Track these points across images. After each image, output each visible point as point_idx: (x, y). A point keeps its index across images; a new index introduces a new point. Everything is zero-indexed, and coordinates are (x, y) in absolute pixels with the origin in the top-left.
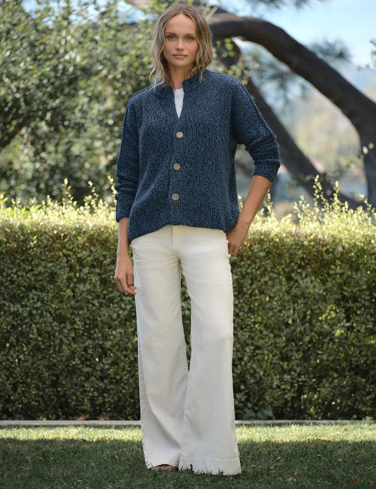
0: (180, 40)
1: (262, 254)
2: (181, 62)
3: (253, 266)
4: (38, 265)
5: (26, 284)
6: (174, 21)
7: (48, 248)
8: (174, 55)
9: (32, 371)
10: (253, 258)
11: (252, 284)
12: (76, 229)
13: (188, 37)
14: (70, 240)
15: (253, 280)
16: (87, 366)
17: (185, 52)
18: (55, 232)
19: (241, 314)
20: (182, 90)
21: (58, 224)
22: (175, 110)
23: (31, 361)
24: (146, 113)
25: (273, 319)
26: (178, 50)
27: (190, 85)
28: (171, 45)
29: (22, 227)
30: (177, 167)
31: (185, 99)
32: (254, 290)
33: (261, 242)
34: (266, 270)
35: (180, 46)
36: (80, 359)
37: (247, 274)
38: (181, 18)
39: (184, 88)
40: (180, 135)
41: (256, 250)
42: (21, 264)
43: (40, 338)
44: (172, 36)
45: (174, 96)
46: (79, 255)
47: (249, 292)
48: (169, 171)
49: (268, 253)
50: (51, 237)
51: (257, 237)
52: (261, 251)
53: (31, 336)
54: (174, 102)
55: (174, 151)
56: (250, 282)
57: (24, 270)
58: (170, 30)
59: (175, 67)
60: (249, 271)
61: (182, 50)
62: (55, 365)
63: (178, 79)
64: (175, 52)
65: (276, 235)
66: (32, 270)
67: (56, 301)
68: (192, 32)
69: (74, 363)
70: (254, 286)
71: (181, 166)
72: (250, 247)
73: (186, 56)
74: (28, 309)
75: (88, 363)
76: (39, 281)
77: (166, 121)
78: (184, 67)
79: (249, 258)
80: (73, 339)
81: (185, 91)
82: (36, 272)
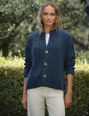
0: (49, 15)
1: (81, 78)
2: (49, 24)
3: (78, 81)
4: (8, 80)
5: (4, 86)
6: (47, 8)
7: (11, 74)
8: (47, 21)
9: (5, 114)
10: (78, 79)
11: (77, 87)
12: (21, 68)
13: (52, 14)
14: (18, 72)
15: (78, 86)
16: (23, 112)
17: (51, 20)
18: (14, 69)
19: (74, 97)
20: (49, 34)
21: (15, 67)
22: (45, 42)
23: (5, 111)
24: (34, 41)
25: (84, 98)
26: (48, 19)
27: (52, 33)
28: (45, 17)
29: (3, 68)
30: (46, 64)
31: (50, 38)
32: (78, 89)
33: (81, 74)
34: (82, 82)
35: (49, 17)
36: (21, 110)
37: (76, 84)
38: (49, 7)
39: (50, 34)
40: (47, 52)
41: (79, 76)
42: (2, 79)
43: (8, 104)
44: (46, 14)
45: (45, 36)
46: (21, 77)
47: (77, 90)
48: (43, 66)
49: (84, 77)
50: (12, 71)
51: (80, 72)
52: (81, 77)
53: (5, 103)
54: (45, 39)
55: (44, 58)
56: (77, 86)
57: (3, 81)
58: (45, 12)
59: (47, 25)
60: (77, 83)
61: (50, 19)
62: (13, 112)
63: (47, 30)
64: (47, 20)
65: (86, 72)
66: (6, 82)
67: (13, 92)
68: (54, 12)
69: (19, 112)
70: (78, 88)
71: (47, 64)
72: (78, 75)
73: (51, 21)
74: (4, 94)
75: (24, 111)
76: (8, 85)
77: (42, 46)
78: (50, 26)
79: (77, 79)
80: (19, 104)
81: (50, 35)
82: (7, 82)
